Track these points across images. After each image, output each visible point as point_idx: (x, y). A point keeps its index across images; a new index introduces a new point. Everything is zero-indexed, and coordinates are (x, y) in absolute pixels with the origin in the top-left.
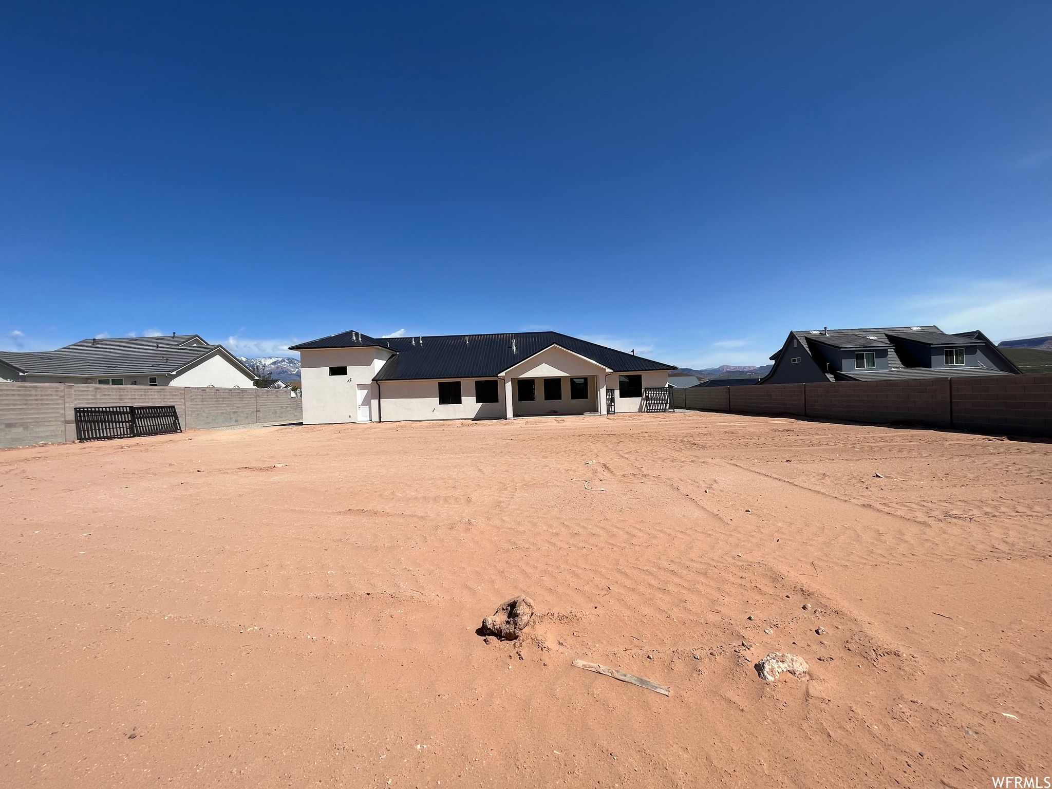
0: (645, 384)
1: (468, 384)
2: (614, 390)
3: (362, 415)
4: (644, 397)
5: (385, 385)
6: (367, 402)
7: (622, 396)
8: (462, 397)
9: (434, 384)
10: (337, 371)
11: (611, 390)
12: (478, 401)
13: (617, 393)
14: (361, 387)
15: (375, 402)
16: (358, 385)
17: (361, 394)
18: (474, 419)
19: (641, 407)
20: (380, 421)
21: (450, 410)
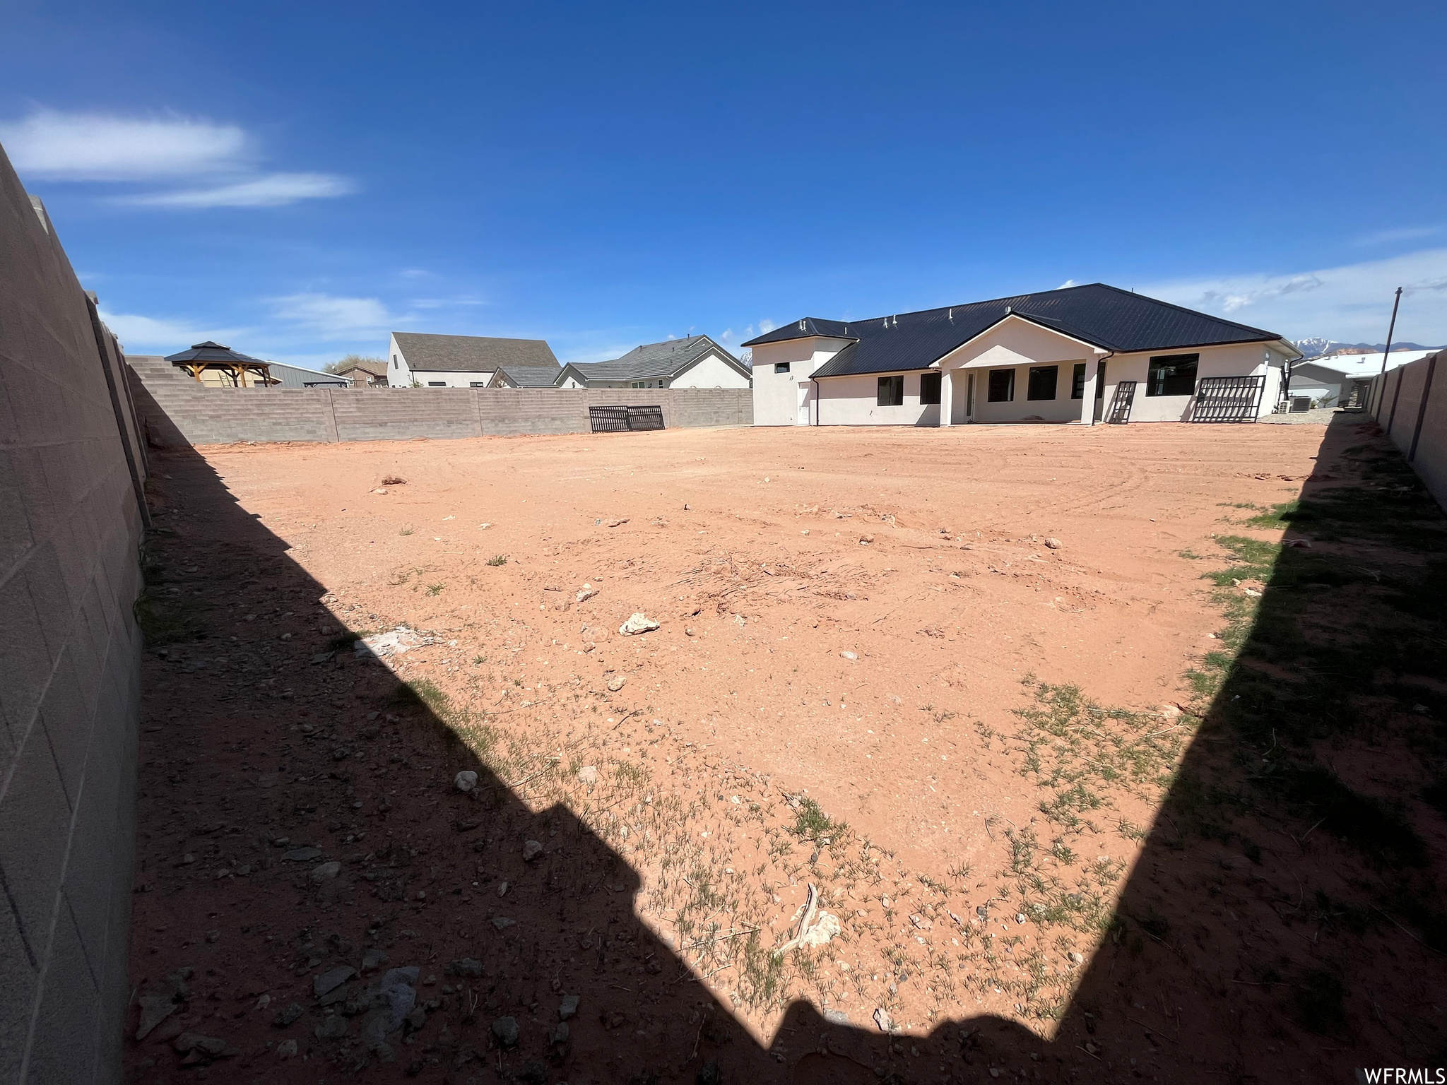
0: (1203, 371)
1: (912, 380)
2: (1136, 383)
3: (802, 418)
4: (1197, 395)
5: (824, 382)
6: (806, 404)
7: (1151, 392)
8: (904, 397)
9: (873, 379)
10: (783, 367)
11: (1131, 383)
12: (922, 403)
13: (1142, 388)
14: (802, 385)
15: (813, 402)
16: (799, 383)
17: (802, 393)
18: (916, 426)
19: (1187, 412)
20: (818, 425)
21: (890, 414)
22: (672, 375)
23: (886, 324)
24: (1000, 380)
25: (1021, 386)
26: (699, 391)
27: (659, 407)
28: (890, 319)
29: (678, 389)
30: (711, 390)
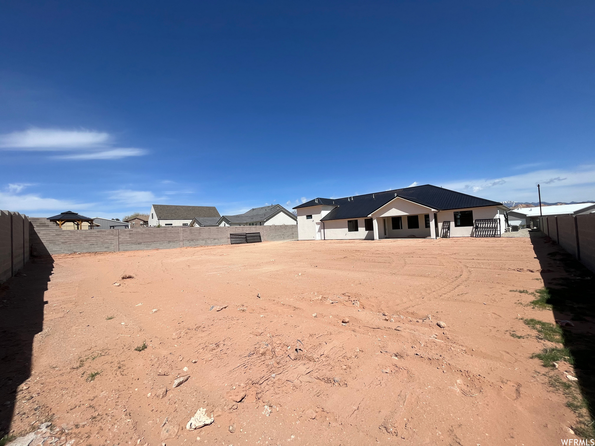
0: (475, 217)
1: (361, 221)
2: (450, 222)
3: (318, 237)
4: (475, 226)
5: (326, 222)
6: (319, 231)
7: (456, 226)
8: (359, 228)
9: (346, 221)
10: (309, 217)
11: (448, 222)
12: (366, 230)
13: (452, 224)
15: (322, 230)
16: (316, 223)
17: (318, 227)
18: (365, 239)
19: (472, 232)
20: (325, 240)
21: (353, 235)
22: (265, 220)
23: (349, 200)
24: (396, 221)
25: (405, 223)
26: (276, 226)
27: (260, 233)
28: (350, 198)
29: (267, 226)
30: (281, 226)
